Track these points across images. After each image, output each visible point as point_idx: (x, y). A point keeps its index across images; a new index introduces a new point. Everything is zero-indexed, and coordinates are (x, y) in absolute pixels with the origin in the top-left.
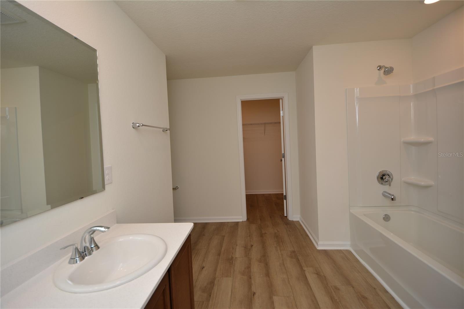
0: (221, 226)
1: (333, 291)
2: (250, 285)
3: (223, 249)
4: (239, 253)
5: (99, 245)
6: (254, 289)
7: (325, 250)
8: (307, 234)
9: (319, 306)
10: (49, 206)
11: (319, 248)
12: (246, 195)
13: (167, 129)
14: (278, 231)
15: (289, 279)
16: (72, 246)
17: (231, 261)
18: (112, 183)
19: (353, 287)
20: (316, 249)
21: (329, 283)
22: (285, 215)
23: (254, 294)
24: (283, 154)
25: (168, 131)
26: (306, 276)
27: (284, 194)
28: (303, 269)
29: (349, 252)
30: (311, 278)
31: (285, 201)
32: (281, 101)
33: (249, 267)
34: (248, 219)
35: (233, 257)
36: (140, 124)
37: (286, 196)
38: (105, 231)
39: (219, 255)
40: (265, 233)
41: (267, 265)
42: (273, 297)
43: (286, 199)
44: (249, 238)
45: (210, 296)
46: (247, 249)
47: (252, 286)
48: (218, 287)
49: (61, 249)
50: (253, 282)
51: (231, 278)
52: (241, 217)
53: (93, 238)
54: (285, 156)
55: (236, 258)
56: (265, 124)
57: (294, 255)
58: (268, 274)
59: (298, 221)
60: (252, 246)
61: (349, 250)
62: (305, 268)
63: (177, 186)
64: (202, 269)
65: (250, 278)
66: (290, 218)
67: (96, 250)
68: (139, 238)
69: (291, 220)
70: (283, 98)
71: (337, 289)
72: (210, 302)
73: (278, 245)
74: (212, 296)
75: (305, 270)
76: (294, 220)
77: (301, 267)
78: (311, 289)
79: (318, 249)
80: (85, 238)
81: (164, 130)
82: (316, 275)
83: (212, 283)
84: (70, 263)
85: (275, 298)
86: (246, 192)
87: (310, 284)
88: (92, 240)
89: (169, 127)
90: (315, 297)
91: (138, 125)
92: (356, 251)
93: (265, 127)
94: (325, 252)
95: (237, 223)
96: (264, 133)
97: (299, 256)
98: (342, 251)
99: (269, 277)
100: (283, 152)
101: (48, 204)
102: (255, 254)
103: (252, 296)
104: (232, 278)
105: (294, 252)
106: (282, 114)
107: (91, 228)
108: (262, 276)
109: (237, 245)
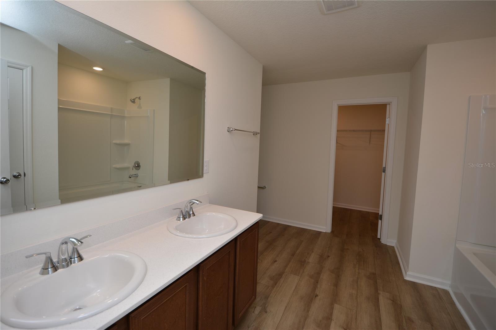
0: (301, 232)
1: (404, 321)
2: (315, 288)
3: (298, 252)
4: (313, 259)
5: (195, 214)
6: (317, 292)
7: (414, 282)
8: (399, 261)
9: (381, 327)
10: (169, 181)
11: (407, 278)
12: (333, 207)
13: (257, 133)
14: (363, 251)
15: (358, 296)
16: (179, 209)
17: (302, 263)
18: (208, 173)
19: (432, 325)
20: (404, 278)
21: (403, 313)
22: (379, 237)
23: (317, 296)
24: (384, 167)
25: (259, 135)
26: (378, 298)
27: (380, 213)
28: (378, 292)
29: (446, 292)
30: (384, 301)
31: (380, 221)
32: (388, 106)
33: (319, 273)
34: (333, 232)
35: (306, 261)
36: (233, 129)
37: (382, 215)
38: (199, 204)
39: (293, 255)
40: (348, 249)
41: (339, 277)
42: (334, 305)
43: (381, 219)
44: (328, 249)
45: (276, 284)
46: (322, 258)
47: (317, 289)
48: (284, 279)
49: (173, 209)
50: (319, 286)
51: (298, 277)
52: (325, 228)
53: (192, 207)
54: (385, 170)
55: (309, 262)
56: (371, 131)
57: (373, 278)
58: (336, 285)
59: (393, 247)
60: (329, 256)
61: (447, 291)
62: (381, 292)
63: (265, 186)
64: (275, 262)
65: (317, 282)
66: (384, 241)
67: (193, 216)
68: (221, 215)
69: (384, 243)
70: (391, 103)
71: (410, 320)
72: (275, 288)
73: (358, 263)
74: (277, 284)
75: (379, 293)
76: (388, 244)
77: (376, 290)
78: (379, 311)
79: (405, 279)
80: (187, 206)
81: (255, 134)
82: (392, 301)
83: (280, 275)
84: (177, 220)
85: (336, 306)
86: (333, 204)
87: (380, 307)
88: (191, 208)
89: (259, 131)
90: (380, 319)
91: (232, 129)
92: (455, 294)
93: (370, 135)
94: (414, 285)
95: (319, 233)
96: (369, 142)
97: (379, 279)
98: (436, 289)
99: (337, 288)
100: (384, 166)
101: (169, 180)
102: (329, 264)
103: (314, 297)
104: (300, 277)
105: (374, 274)
106: (387, 122)
107: (191, 200)
108: (329, 284)
109: (313, 252)
